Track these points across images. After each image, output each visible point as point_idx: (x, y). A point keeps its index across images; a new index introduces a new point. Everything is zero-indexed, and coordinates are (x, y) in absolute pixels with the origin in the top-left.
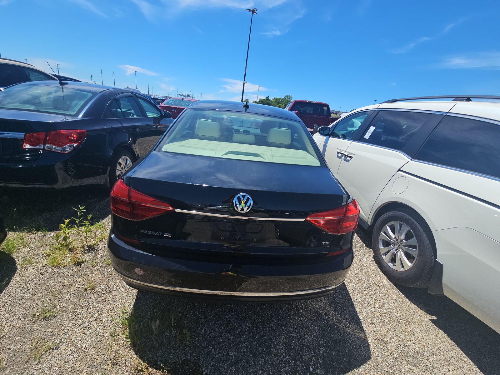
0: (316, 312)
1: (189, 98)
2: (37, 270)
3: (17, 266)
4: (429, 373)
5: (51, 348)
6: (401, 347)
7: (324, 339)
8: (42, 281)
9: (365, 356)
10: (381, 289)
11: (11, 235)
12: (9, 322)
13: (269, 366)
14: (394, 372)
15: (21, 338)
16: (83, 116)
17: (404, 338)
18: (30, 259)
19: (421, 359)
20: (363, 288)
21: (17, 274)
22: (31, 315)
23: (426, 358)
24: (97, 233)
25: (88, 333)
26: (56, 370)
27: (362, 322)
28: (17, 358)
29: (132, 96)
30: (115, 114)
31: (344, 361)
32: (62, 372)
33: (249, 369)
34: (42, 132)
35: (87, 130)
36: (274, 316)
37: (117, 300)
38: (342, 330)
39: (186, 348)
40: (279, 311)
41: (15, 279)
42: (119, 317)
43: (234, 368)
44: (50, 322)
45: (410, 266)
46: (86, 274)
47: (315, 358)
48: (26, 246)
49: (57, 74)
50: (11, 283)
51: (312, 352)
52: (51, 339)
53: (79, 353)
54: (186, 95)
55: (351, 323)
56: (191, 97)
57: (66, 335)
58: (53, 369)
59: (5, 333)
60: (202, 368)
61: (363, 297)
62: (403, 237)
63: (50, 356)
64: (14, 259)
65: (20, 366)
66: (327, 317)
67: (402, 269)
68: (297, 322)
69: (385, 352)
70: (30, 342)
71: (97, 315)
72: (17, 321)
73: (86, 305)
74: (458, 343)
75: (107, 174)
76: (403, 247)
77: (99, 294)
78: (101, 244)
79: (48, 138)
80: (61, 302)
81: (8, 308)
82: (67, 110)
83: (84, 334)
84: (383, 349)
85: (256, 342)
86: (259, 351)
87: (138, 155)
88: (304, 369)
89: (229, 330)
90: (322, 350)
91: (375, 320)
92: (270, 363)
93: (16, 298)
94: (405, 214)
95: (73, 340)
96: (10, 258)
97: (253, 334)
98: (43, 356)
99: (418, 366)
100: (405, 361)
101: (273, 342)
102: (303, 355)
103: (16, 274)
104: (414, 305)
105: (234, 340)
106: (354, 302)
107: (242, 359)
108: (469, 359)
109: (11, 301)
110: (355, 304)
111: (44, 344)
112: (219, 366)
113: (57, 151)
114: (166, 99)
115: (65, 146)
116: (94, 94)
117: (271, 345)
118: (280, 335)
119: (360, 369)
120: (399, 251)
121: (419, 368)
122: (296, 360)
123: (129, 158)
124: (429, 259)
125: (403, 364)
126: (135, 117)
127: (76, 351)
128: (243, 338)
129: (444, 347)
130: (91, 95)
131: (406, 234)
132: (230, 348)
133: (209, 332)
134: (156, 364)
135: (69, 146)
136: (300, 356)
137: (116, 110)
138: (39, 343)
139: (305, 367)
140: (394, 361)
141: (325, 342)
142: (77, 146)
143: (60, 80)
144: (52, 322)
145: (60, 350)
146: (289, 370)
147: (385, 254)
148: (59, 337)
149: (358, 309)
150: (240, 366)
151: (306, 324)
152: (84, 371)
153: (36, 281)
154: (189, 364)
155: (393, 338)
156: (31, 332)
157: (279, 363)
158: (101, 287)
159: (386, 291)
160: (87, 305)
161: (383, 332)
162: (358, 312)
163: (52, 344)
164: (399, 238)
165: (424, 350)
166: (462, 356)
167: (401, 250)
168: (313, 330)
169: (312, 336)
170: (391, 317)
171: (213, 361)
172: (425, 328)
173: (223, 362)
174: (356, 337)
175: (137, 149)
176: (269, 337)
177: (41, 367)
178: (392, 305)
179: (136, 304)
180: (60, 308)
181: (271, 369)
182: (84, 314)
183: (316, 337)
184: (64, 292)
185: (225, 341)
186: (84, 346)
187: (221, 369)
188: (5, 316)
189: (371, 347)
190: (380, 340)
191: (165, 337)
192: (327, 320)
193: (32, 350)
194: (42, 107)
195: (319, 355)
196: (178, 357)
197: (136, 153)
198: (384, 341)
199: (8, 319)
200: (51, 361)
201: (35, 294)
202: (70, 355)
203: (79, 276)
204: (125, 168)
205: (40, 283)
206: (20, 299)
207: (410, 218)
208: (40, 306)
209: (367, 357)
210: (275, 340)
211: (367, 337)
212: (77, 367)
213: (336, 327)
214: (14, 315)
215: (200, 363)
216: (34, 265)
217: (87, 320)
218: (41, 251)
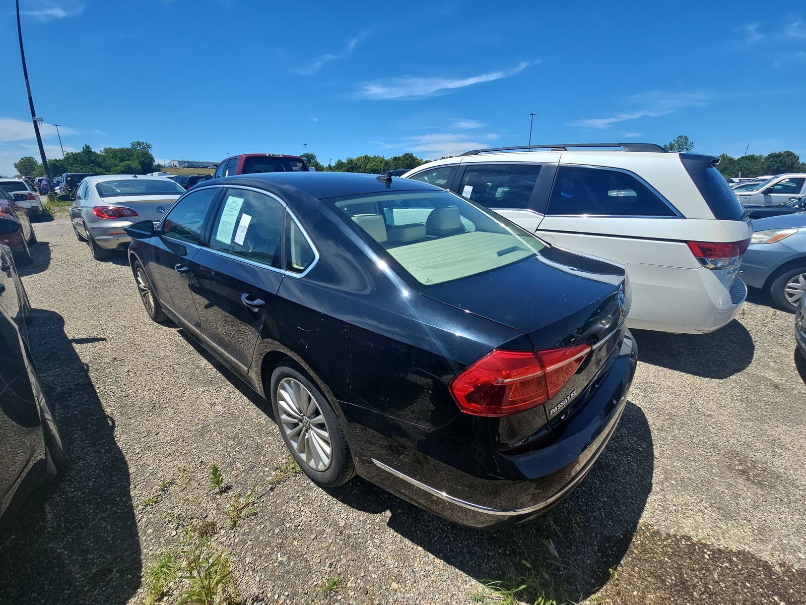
33: (627, 495)
43: (622, 506)
107: (614, 494)
112: (616, 519)
150: (622, 499)
154: (604, 546)
157: (627, 468)
171: (609, 521)
173: (612, 512)
215: (607, 535)
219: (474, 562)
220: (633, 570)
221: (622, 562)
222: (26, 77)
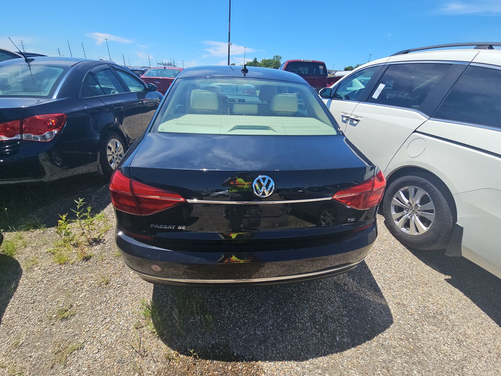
0: (335, 283)
1: (170, 66)
2: (45, 269)
3: (22, 268)
4: (451, 331)
5: (76, 349)
6: (421, 309)
7: (346, 309)
8: (52, 281)
9: (388, 321)
10: (396, 254)
11: (7, 236)
12: (25, 328)
13: (297, 340)
14: (416, 333)
15: (41, 343)
16: (58, 97)
17: (422, 300)
18: (34, 259)
19: (441, 319)
20: (378, 254)
21: (24, 277)
22: (48, 318)
23: (445, 317)
24: (100, 225)
25: (111, 328)
26: (85, 371)
27: (381, 289)
28: (41, 364)
29: (109, 69)
30: (94, 92)
31: (367, 328)
32: (91, 372)
33: (278, 345)
34: (16, 120)
35: (65, 112)
36: (294, 291)
37: (134, 292)
38: (362, 298)
39: (213, 332)
40: (298, 286)
41: (23, 281)
42: (140, 309)
43: (263, 346)
44: (69, 322)
45: (425, 230)
46: (97, 269)
47: (340, 328)
48: (27, 245)
49: (22, 51)
50: (19, 286)
51: (337, 323)
52: (73, 339)
53: (107, 349)
54: (167, 63)
55: (371, 290)
56: (172, 65)
57: (89, 333)
58: (81, 370)
59: (23, 341)
60: (232, 350)
61: (379, 264)
62: (418, 202)
63: (76, 357)
64: (17, 261)
65: (45, 373)
66: (346, 287)
67: (416, 234)
68: (318, 295)
69: (406, 315)
70: (52, 346)
71: (117, 309)
72: (34, 326)
73: (103, 300)
74: (474, 301)
75: (98, 160)
76: (418, 212)
77: (114, 288)
78: (106, 236)
79: (24, 126)
80: (77, 300)
81: (21, 314)
82: (38, 92)
83: (107, 330)
84: (404, 312)
85: (281, 319)
86: (285, 328)
87: (127, 136)
88: (331, 339)
89: (252, 310)
90: (346, 319)
91: (392, 285)
92: (298, 337)
93: (28, 302)
94: (422, 179)
95: (97, 337)
96: (12, 260)
97: (276, 311)
98: (69, 359)
99: (439, 325)
100: (426, 322)
101: (298, 317)
102: (328, 326)
103: (22, 277)
104: (429, 267)
105: (259, 320)
106: (370, 270)
107: (270, 337)
108: (486, 315)
109: (23, 306)
110: (372, 271)
111: (67, 345)
112: (248, 346)
113: (37, 140)
114: (146, 70)
115: (44, 134)
116: (65, 69)
117: (296, 320)
118: (303, 309)
119: (385, 334)
120: (413, 216)
121: (440, 328)
122: (322, 332)
123: (118, 140)
124: (447, 223)
125: (425, 325)
126: (117, 93)
127: (102, 348)
128: (268, 316)
129: (461, 305)
130: (61, 70)
131: (421, 199)
132: (257, 327)
133: (233, 314)
134: (187, 351)
135: (50, 134)
136: (325, 328)
137: (93, 86)
138: (61, 346)
139: (331, 338)
140: (415, 322)
141: (347, 312)
142: (57, 132)
143: (25, 57)
144: (72, 322)
145: (86, 350)
146: (317, 342)
147: (398, 220)
148: (82, 337)
149: (375, 276)
150: (269, 343)
151: (327, 296)
152: (115, 367)
153: (45, 282)
154: (219, 347)
155: (412, 301)
156: (51, 335)
157: (306, 336)
158: (115, 281)
159: (400, 255)
160: (105, 300)
161: (402, 295)
162: (375, 279)
163: (76, 344)
164: (414, 202)
165: (443, 310)
166: (479, 312)
167: (415, 215)
168: (334, 301)
169: (335, 307)
170: (408, 281)
171: (242, 342)
172: (441, 288)
173: (252, 341)
174: (376, 303)
175: (125, 129)
176: (293, 313)
177: (69, 370)
178: (407, 269)
179: (154, 294)
180: (77, 306)
181: (299, 343)
182: (103, 310)
183: (339, 307)
184: (78, 289)
185: (251, 321)
186: (110, 342)
187: (251, 348)
188: (20, 322)
189: (392, 312)
190: (399, 304)
191: (191, 323)
192: (346, 290)
193: (56, 354)
194: (11, 91)
195: (344, 325)
196: (206, 342)
197: (124, 133)
198: (404, 305)
199: (24, 325)
200: (77, 362)
201: (47, 295)
202: (96, 353)
203: (90, 272)
204: (116, 152)
205: (50, 283)
206: (32, 302)
207: (427, 181)
208: (56, 306)
209: (389, 321)
210: (299, 315)
211: (387, 302)
212: (107, 364)
213: (356, 296)
214: (29, 320)
215: (229, 345)
216: (39, 264)
217: (108, 315)
218: (44, 250)
219: (161, 291)
220: (214, 370)
221: (214, 362)
222: (230, 21)
